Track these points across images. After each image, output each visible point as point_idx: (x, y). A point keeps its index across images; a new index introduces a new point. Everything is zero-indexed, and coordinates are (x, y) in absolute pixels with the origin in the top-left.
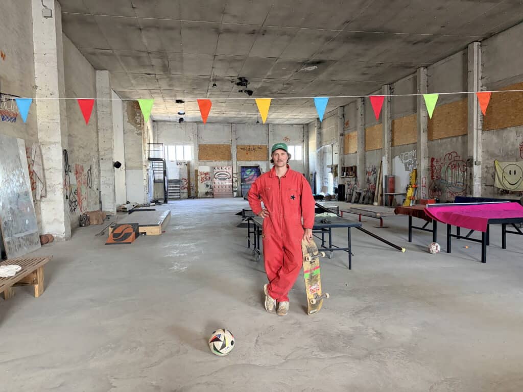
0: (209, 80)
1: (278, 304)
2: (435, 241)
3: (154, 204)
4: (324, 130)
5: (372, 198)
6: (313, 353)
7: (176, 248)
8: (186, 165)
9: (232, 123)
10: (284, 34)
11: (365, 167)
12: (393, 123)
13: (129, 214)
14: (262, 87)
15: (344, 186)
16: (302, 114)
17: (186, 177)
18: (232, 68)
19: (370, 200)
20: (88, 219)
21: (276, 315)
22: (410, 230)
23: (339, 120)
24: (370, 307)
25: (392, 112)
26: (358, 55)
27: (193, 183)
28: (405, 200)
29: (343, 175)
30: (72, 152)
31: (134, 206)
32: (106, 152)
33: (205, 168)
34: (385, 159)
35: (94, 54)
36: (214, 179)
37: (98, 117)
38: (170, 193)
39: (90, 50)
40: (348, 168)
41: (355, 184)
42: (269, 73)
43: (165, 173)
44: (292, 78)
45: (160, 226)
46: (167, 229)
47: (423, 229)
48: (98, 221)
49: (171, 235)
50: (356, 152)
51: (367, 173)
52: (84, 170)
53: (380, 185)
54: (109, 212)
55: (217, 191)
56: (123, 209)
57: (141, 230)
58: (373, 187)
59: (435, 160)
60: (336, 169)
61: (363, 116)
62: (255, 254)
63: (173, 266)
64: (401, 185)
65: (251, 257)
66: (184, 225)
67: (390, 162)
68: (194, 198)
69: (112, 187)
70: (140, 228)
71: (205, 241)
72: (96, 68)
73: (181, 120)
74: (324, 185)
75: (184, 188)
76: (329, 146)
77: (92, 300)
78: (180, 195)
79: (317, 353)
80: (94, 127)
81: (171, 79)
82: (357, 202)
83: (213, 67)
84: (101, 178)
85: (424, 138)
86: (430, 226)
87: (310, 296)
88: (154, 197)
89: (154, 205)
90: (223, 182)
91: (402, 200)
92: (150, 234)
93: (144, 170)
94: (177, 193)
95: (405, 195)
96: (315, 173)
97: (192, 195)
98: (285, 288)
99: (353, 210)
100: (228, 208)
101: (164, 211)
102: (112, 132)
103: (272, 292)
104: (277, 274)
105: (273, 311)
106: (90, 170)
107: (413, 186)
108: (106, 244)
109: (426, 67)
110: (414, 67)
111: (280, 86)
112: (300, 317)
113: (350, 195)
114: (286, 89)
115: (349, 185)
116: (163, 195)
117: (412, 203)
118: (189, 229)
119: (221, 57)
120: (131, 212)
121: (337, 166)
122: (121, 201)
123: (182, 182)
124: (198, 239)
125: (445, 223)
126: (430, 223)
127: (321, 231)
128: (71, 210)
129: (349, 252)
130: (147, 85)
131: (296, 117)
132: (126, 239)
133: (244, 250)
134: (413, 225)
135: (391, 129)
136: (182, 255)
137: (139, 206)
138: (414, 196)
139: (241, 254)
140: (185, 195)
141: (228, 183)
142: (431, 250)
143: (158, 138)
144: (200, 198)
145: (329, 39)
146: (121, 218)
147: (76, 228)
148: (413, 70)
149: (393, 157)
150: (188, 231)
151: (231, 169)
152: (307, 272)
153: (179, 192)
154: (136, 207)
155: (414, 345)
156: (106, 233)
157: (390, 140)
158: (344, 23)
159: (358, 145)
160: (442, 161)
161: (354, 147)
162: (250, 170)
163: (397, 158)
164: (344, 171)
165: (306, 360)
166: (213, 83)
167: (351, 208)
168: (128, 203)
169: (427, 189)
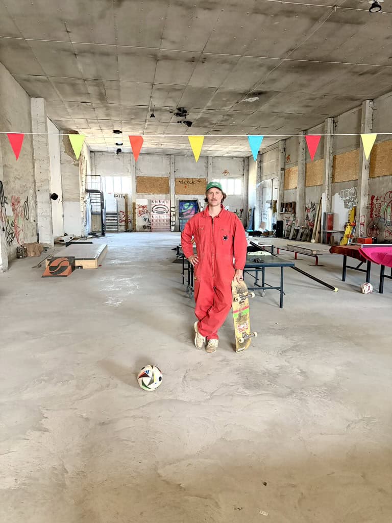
0: (147, 110)
1: (207, 341)
2: (368, 281)
3: (92, 236)
4: (265, 164)
5: (310, 236)
6: (239, 391)
7: (111, 282)
8: (124, 197)
9: (170, 155)
10: (224, 62)
11: (305, 204)
12: (334, 159)
13: (66, 246)
14: (201, 118)
15: (282, 222)
16: (242, 147)
17: (124, 210)
18: (171, 98)
19: (307, 237)
20: (26, 251)
21: (205, 352)
22: (345, 269)
23: (280, 154)
24: (297, 346)
25: (334, 147)
26: (302, 85)
27: (130, 216)
28: (342, 238)
29: (282, 211)
30: (7, 183)
31: (71, 238)
32: (42, 183)
33: (142, 201)
34: (324, 196)
35: (28, 80)
36: (152, 212)
37: (34, 147)
38: (107, 225)
39: (24, 76)
40: (287, 204)
41: (294, 220)
42: (209, 104)
43: (102, 205)
44: (232, 110)
45: (96, 260)
46: (104, 263)
47: (357, 269)
48: (35, 253)
49: (108, 269)
50: (296, 188)
51: (306, 209)
52: (21, 202)
53: (319, 222)
54: (46, 244)
55: (155, 225)
56: (60, 241)
57: (77, 263)
58: (312, 224)
59: (375, 198)
60: (275, 204)
61: (305, 150)
62: (188, 291)
63: (107, 301)
64: (340, 223)
65: (185, 294)
66: (121, 260)
67: (330, 199)
68: (131, 231)
69: (49, 219)
70: (76, 261)
71: (140, 276)
72: (31, 95)
73: (119, 151)
74: (263, 221)
75: (122, 221)
76: (269, 181)
77: (27, 333)
78: (117, 228)
79: (241, 391)
80: (30, 157)
81: (108, 108)
82: (294, 239)
83: (151, 97)
84: (38, 209)
85: (365, 174)
86: (364, 266)
87: (238, 335)
88: (92, 229)
89: (92, 238)
90: (161, 216)
91: (339, 238)
92: (87, 267)
93: (82, 202)
94: (115, 225)
95: (343, 233)
96: (254, 209)
97: (130, 229)
98: (214, 326)
99: (290, 247)
100: (164, 243)
101: (100, 245)
102: (48, 162)
103: (202, 329)
104: (207, 313)
105: (202, 348)
106: (27, 201)
107: (352, 224)
108: (43, 277)
109: (372, 100)
110: (359, 99)
111: (220, 117)
112: (228, 354)
113: (288, 231)
114: (226, 120)
115: (287, 221)
116: (101, 227)
117: (350, 241)
118: (126, 264)
119: (159, 86)
120: (68, 244)
121: (276, 202)
122: (58, 233)
123: (119, 214)
124: (133, 274)
125: (379, 264)
126: (364, 263)
127: (254, 269)
128: (7, 242)
129: (281, 291)
130: (83, 114)
131: (236, 150)
132: (62, 272)
133: (178, 286)
134: (347, 264)
135: (332, 165)
136: (117, 289)
137: (77, 239)
138: (352, 233)
139: (175, 291)
140: (123, 228)
141: (165, 217)
142: (363, 290)
143: (95, 168)
144: (137, 231)
145: (271, 68)
146: (59, 251)
147: (14, 259)
148: (358, 103)
149: (333, 194)
150: (124, 266)
151: (169, 202)
152: (236, 311)
153: (117, 225)
154: (74, 239)
155: (336, 385)
156: (43, 266)
157: (330, 176)
158: (288, 51)
159: (299, 181)
160: (382, 200)
161: (295, 182)
162: (188, 204)
163: (337, 195)
164: (284, 208)
165: (231, 397)
166: (151, 113)
167: (288, 245)
168: (66, 235)
169: (365, 227)
